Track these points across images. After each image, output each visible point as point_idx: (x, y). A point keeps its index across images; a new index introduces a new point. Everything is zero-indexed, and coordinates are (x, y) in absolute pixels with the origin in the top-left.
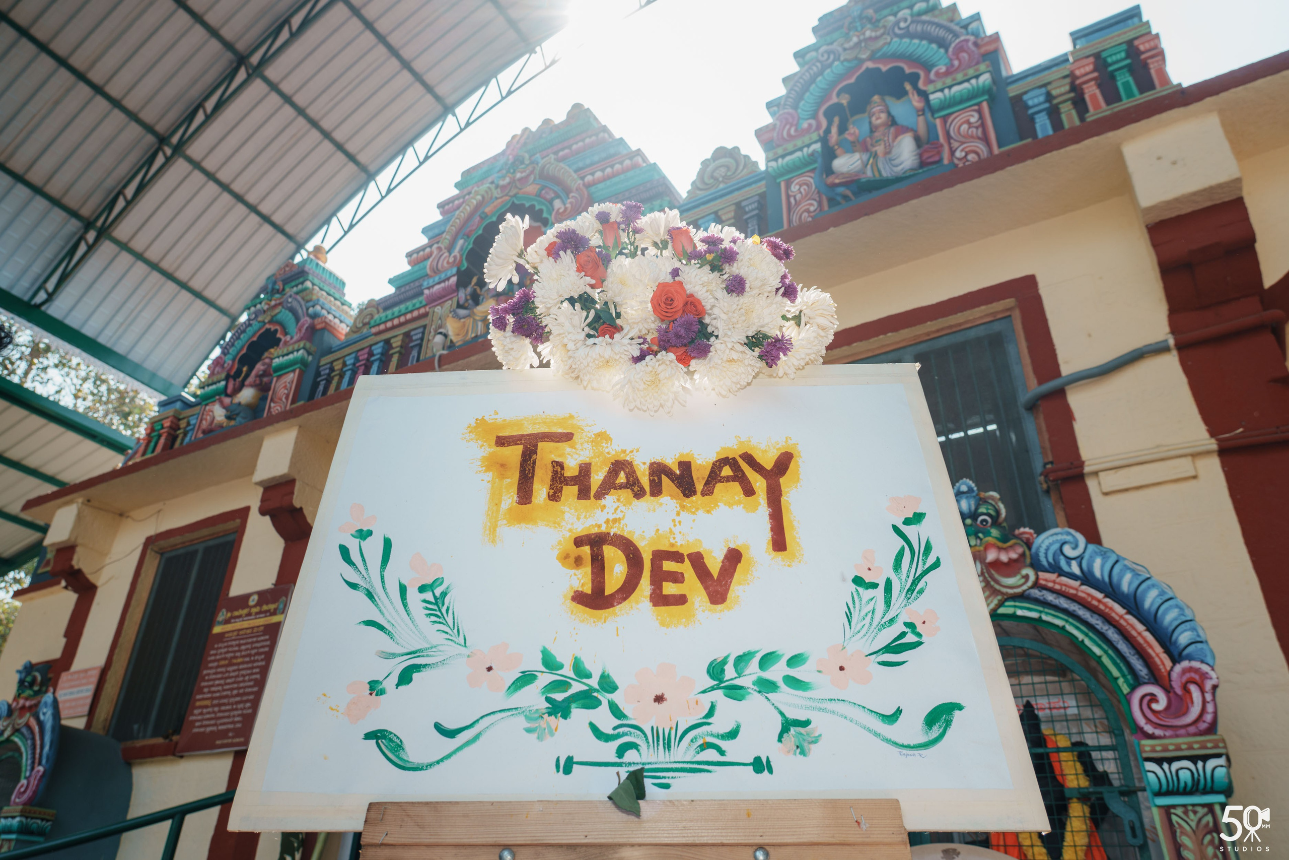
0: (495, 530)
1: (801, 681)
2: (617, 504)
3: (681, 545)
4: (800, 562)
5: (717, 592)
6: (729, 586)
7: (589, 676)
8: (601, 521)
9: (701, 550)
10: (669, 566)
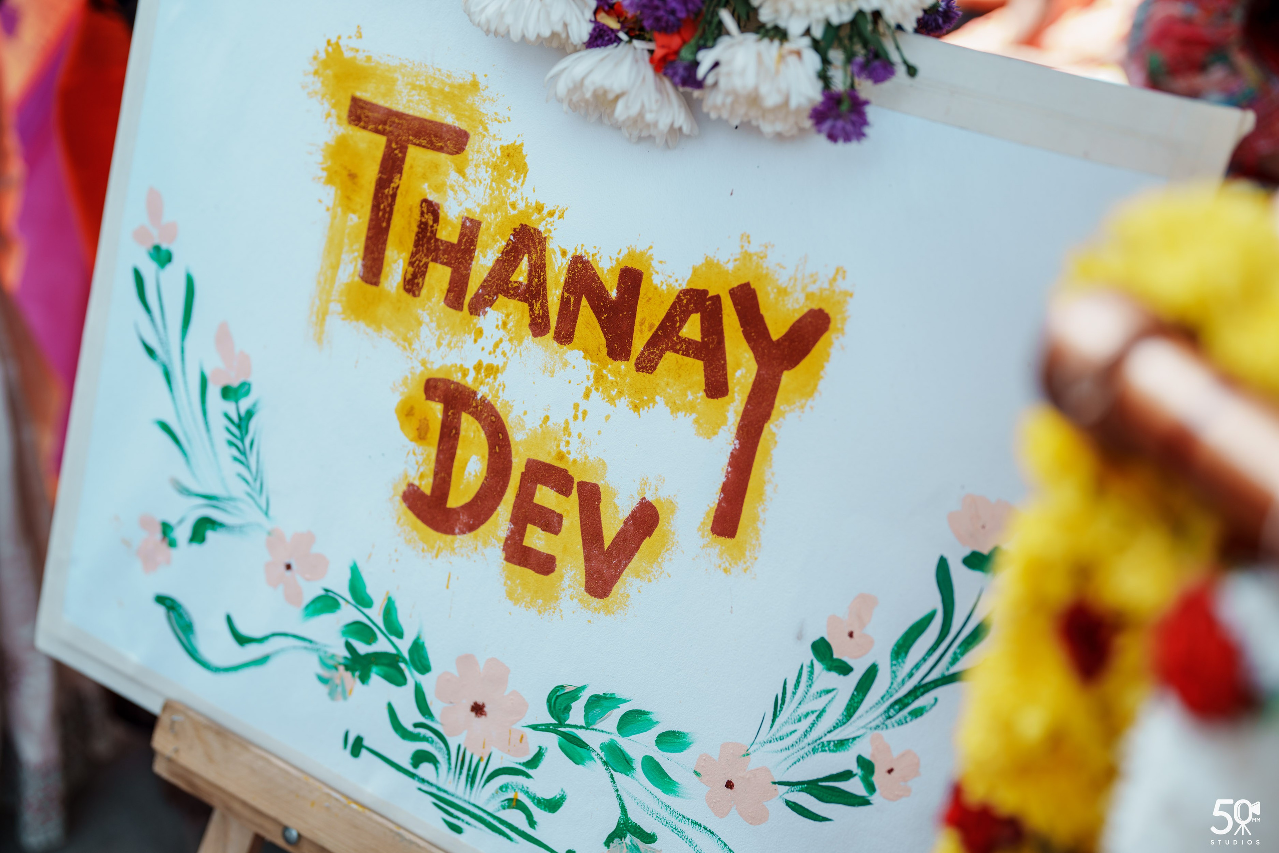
0: (324, 320)
1: (668, 776)
2: (501, 333)
3: (574, 461)
4: (745, 570)
5: (599, 572)
6: (621, 573)
7: (400, 635)
8: (470, 365)
9: (600, 483)
10: (545, 496)
